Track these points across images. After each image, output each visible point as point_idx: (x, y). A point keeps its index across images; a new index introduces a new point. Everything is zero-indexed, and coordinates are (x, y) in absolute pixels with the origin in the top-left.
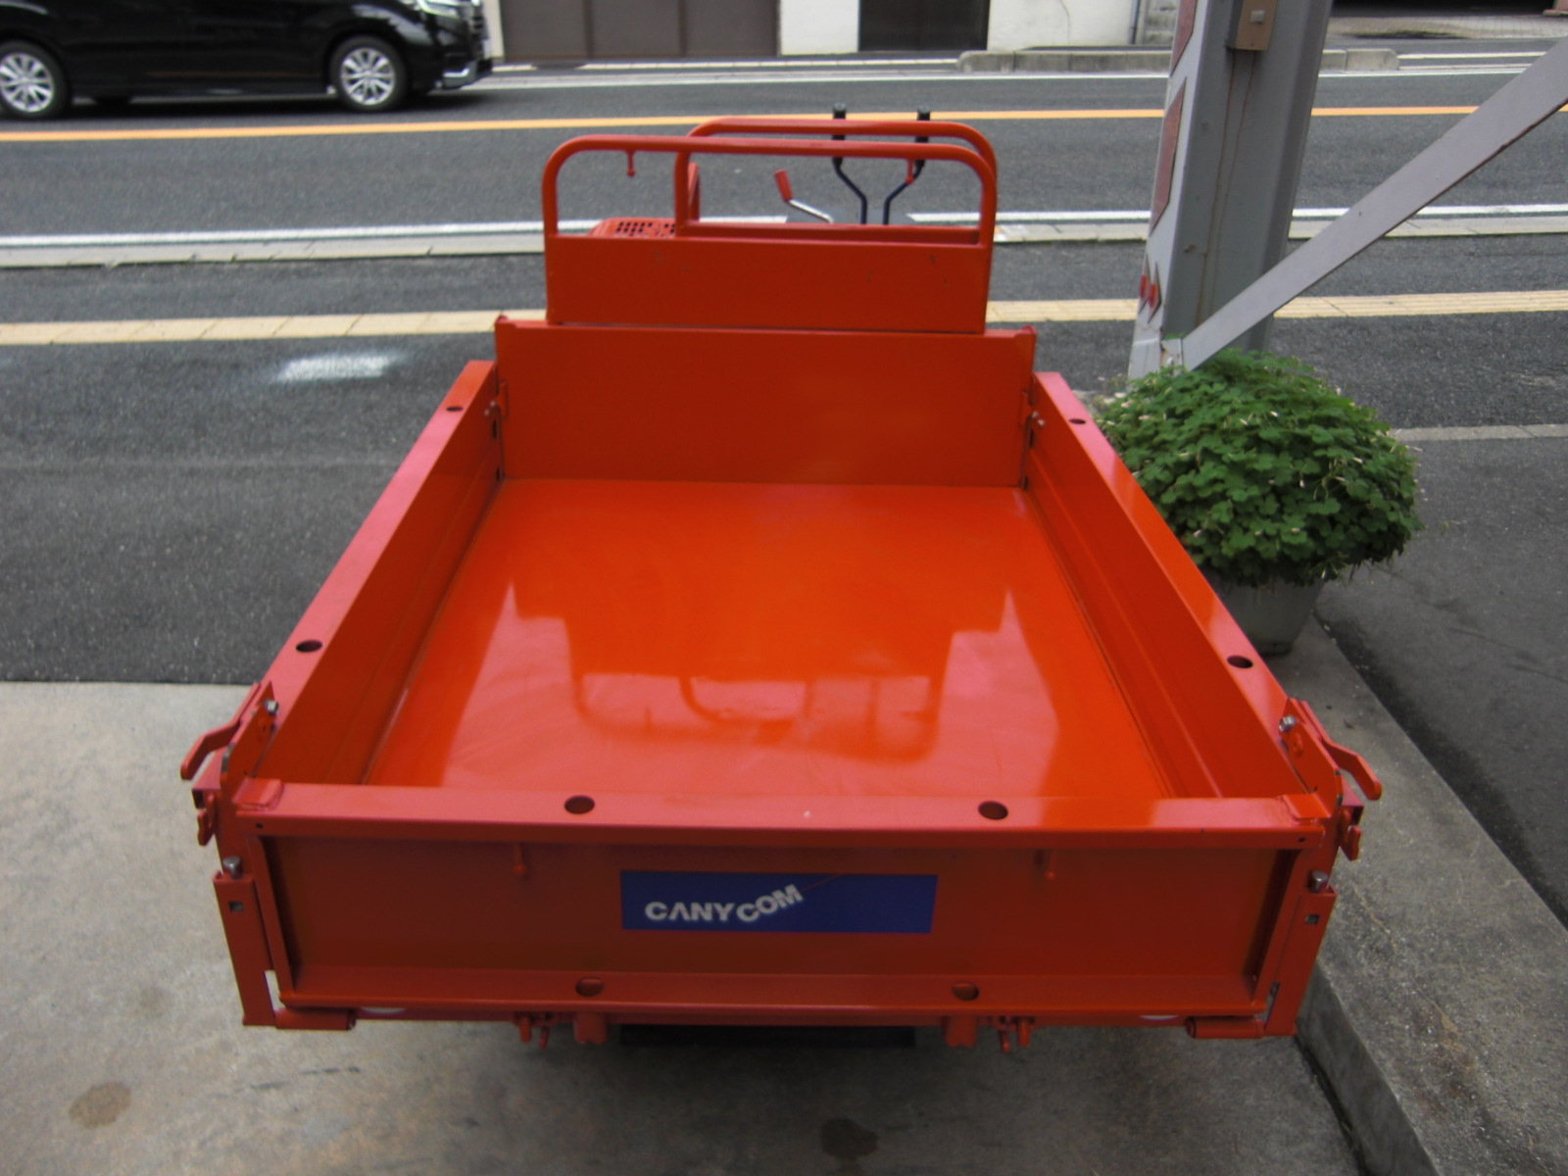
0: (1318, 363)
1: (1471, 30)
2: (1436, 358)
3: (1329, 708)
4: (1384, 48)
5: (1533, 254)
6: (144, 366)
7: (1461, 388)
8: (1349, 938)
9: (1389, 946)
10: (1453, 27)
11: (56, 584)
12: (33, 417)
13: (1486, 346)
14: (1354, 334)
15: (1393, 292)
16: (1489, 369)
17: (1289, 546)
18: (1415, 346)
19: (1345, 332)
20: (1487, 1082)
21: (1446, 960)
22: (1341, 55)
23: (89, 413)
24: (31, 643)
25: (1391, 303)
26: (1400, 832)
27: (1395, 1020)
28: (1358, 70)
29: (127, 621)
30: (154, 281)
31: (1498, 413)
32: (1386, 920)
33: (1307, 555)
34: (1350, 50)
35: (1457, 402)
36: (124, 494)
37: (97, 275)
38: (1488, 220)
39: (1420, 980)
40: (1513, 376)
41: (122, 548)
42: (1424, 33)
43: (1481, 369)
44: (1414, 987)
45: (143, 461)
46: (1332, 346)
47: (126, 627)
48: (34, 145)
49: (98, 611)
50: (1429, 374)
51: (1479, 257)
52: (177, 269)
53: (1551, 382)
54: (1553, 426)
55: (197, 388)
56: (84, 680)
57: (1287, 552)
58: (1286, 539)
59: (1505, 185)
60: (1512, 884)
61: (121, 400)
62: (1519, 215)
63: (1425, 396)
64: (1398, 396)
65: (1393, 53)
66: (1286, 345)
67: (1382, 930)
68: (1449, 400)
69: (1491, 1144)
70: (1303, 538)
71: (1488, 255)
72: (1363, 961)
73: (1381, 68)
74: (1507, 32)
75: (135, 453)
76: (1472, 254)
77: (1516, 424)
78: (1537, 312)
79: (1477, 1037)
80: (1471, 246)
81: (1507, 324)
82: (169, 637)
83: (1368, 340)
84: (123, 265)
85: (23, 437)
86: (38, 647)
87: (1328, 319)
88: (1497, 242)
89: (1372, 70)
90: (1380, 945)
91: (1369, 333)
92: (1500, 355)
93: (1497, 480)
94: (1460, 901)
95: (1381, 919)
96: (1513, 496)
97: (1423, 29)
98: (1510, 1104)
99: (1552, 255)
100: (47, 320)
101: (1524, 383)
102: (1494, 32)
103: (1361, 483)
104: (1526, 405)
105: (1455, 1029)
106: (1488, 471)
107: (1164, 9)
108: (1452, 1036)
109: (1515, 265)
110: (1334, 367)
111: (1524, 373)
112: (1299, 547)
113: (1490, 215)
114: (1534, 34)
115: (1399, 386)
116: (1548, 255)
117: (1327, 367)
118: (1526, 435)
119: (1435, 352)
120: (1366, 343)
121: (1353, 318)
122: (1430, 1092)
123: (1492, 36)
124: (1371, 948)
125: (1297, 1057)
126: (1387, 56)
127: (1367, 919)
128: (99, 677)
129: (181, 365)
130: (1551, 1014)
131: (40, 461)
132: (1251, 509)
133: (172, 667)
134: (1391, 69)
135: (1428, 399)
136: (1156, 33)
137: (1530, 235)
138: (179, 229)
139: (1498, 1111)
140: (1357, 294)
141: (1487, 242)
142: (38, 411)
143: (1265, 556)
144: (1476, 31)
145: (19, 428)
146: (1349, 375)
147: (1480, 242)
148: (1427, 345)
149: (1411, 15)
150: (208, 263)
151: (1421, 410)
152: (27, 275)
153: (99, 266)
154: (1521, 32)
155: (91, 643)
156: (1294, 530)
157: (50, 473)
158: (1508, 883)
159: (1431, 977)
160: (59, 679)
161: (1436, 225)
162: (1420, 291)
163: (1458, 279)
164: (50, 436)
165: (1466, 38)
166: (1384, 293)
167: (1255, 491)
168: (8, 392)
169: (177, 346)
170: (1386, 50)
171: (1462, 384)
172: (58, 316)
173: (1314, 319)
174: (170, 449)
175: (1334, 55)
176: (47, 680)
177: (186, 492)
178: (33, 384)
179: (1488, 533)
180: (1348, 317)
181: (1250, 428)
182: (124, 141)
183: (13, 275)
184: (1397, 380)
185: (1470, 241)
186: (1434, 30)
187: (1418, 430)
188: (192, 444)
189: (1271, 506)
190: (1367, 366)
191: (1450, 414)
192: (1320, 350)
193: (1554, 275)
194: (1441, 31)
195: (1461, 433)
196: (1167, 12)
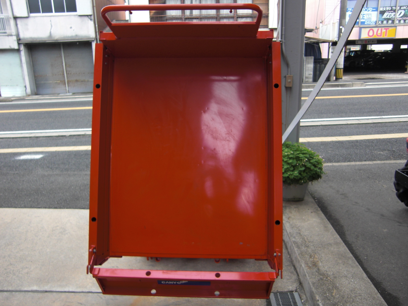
0: (330, 150)
1: (386, 77)
2: (357, 149)
3: (309, 209)
4: (361, 82)
5: (386, 126)
6: (75, 155)
7: (361, 154)
8: (301, 244)
9: (309, 246)
10: (382, 76)
11: (60, 193)
12: (53, 165)
13: (369, 146)
14: (340, 144)
15: (351, 135)
16: (368, 150)
17: (295, 176)
18: (353, 146)
19: (338, 144)
20: (321, 264)
21: (319, 247)
22: (351, 84)
23: (64, 164)
24: (56, 203)
25: (350, 137)
26: (317, 229)
27: (306, 256)
28: (355, 87)
29: (74, 199)
30: (77, 139)
31: (368, 159)
32: (309, 242)
33: (299, 178)
34: (353, 83)
35: (359, 157)
36: (72, 178)
37: (65, 138)
38: (378, 119)
39: (313, 250)
40: (373, 151)
41: (73, 187)
42: (375, 78)
43: (367, 151)
44: (312, 251)
45: (76, 173)
46: (334, 147)
47: (74, 200)
48: (50, 112)
49: (69, 198)
50: (354, 152)
51: (373, 127)
52: (81, 136)
53: (382, 153)
54: (379, 161)
55: (86, 159)
56: (67, 208)
57: (295, 177)
58: (294, 175)
59: (383, 112)
60: (336, 237)
61: (71, 161)
62: (385, 118)
63: (352, 156)
64: (346, 156)
65: (364, 83)
66: (323, 147)
67: (308, 243)
68: (357, 156)
69: (318, 273)
70: (298, 174)
71: (375, 127)
72: (303, 248)
73: (361, 86)
74: (395, 77)
75: (74, 171)
76: (372, 127)
77: (371, 161)
78: (383, 139)
79: (321, 258)
80: (372, 125)
81: (375, 141)
82: (83, 202)
83: (343, 145)
84: (70, 136)
85: (51, 168)
86: (58, 203)
87: (335, 141)
88: (378, 124)
89: (359, 87)
90: (307, 245)
91: (343, 144)
92: (372, 147)
93: (361, 171)
94: (325, 239)
95: (308, 242)
96: (364, 174)
97: (374, 77)
98: (324, 267)
99: (390, 127)
100: (55, 146)
101: (375, 153)
102: (391, 77)
103: (310, 165)
104: (374, 157)
105: (317, 257)
106: (360, 170)
107: (309, 75)
108: (316, 258)
109: (381, 129)
110: (333, 151)
111: (376, 151)
112: (297, 176)
113: (378, 118)
114: (401, 78)
115: (347, 154)
116: (389, 127)
117: (332, 151)
118: (372, 163)
119: (357, 147)
120: (342, 146)
121: (340, 141)
122: (309, 266)
123: (391, 78)
124: (305, 246)
125: (293, 267)
126: (362, 84)
127: (306, 242)
128: (70, 208)
129: (83, 155)
130: (336, 255)
131: (55, 173)
132: (288, 170)
133: (83, 206)
134: (363, 86)
135: (353, 157)
136: (308, 80)
137: (386, 122)
138: (82, 128)
139: (321, 268)
140: (343, 136)
141: (376, 124)
142: (54, 164)
143: (291, 178)
144: (387, 77)
145: (50, 167)
146: (336, 152)
147: (374, 124)
148: (356, 146)
149: (372, 74)
150: (88, 135)
151: (350, 159)
152: (50, 138)
153: (65, 136)
154: (398, 77)
155: (68, 202)
156: (296, 173)
157: (57, 175)
158: (335, 236)
159: (315, 250)
160: (62, 208)
161: (365, 121)
162: (358, 135)
163: (367, 132)
164: (57, 168)
165: (384, 79)
166: (349, 135)
167: (288, 166)
168: (48, 160)
169: (82, 151)
170: (362, 82)
171: (361, 153)
172: (57, 145)
173: (331, 141)
174: (81, 170)
175: (349, 84)
176: (60, 208)
177: (85, 178)
178: (53, 158)
179: (356, 181)
180: (339, 141)
181: (288, 155)
182: (69, 110)
183: (47, 138)
184: (347, 153)
185: (372, 124)
186: (377, 77)
187: (348, 163)
188: (86, 169)
189: (292, 169)
190: (341, 150)
191: (357, 159)
192: (331, 148)
193: (389, 131)
194: (378, 77)
195: (358, 163)
196: (310, 75)
